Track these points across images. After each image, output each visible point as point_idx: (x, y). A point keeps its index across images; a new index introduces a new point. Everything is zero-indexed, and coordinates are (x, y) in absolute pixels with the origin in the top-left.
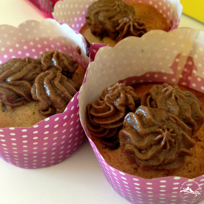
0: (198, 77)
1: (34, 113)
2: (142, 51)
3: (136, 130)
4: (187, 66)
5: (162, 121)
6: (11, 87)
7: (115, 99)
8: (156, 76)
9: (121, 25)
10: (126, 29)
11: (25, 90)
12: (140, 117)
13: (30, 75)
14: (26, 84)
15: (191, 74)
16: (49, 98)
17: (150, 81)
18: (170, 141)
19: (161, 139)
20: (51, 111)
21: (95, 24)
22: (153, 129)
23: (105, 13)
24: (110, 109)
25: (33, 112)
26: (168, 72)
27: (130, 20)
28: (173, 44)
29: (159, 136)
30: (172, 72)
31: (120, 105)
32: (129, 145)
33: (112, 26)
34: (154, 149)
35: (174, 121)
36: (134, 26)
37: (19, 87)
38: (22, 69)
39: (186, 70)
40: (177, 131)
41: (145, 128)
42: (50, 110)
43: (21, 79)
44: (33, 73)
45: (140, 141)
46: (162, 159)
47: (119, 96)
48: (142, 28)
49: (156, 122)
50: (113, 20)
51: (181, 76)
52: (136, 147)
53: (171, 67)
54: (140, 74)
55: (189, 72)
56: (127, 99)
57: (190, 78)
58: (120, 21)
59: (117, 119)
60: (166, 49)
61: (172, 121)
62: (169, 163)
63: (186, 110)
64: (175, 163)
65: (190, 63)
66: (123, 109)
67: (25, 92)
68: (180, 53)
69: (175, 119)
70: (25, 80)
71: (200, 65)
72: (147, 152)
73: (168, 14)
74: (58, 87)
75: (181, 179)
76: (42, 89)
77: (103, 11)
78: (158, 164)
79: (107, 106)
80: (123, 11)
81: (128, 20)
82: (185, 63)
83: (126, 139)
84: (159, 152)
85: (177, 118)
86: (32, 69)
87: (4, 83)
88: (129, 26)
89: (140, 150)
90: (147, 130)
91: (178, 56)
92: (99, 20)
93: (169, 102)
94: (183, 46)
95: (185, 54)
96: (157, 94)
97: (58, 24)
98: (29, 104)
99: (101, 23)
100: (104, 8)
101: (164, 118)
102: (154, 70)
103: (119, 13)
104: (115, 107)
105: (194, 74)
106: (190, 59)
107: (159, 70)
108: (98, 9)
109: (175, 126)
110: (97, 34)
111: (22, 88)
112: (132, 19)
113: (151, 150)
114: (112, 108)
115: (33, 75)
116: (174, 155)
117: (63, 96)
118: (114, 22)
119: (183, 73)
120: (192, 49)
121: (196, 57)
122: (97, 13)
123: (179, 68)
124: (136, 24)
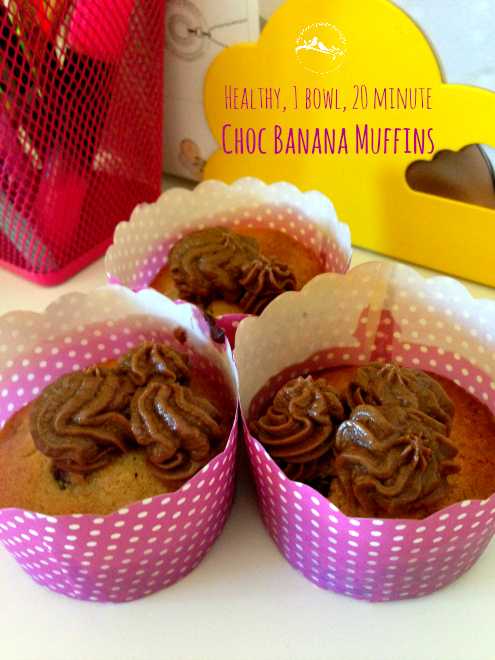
0: (404, 343)
1: (136, 475)
2: (305, 315)
3: (367, 449)
4: (382, 328)
5: (402, 423)
6: (89, 431)
7: (309, 406)
8: (330, 356)
9: (249, 275)
10: (261, 280)
11: (115, 430)
12: (366, 424)
13: (119, 399)
14: (117, 419)
15: (390, 340)
16: (175, 434)
17: (321, 368)
18: (425, 453)
19: (412, 452)
20: (183, 459)
21: (196, 281)
22: (393, 439)
23: (213, 258)
24: (302, 425)
25: (134, 472)
26: (350, 345)
27: (265, 263)
28: (355, 293)
29: (408, 449)
30: (357, 344)
31: (322, 414)
32: (362, 477)
33: (230, 280)
34: (405, 472)
35: (419, 419)
36: (274, 272)
37: (103, 427)
38: (100, 391)
39: (381, 335)
40: (428, 434)
41: (381, 440)
42: (180, 457)
43: (103, 411)
44: (123, 393)
45: (378, 464)
46: (420, 488)
47: (313, 400)
48: (287, 273)
49: (394, 427)
50: (228, 267)
51: (373, 348)
52: (376, 477)
53: (354, 335)
54: (302, 360)
55: (387, 338)
56: (327, 400)
57: (390, 348)
58: (244, 268)
59: (321, 440)
60: (343, 305)
61: (416, 420)
62: (430, 493)
63: (428, 398)
64: (439, 490)
65: (387, 321)
66: (326, 419)
67: (116, 434)
68: (366, 306)
69: (419, 416)
70: (112, 411)
71: (404, 322)
72: (395, 480)
73: (313, 241)
74: (186, 409)
75: (472, 503)
76: (157, 421)
77: (208, 253)
78: (415, 497)
79: (295, 421)
80: (241, 247)
81: (261, 264)
82: (378, 322)
83: (350, 470)
84: (412, 477)
85: (421, 413)
86: (119, 386)
87: (70, 426)
88: (267, 274)
89: (383, 481)
90: (384, 444)
91: (366, 313)
92: (201, 272)
93: (396, 391)
94: (370, 294)
95: (376, 308)
96: (371, 381)
97: (128, 292)
98: (120, 460)
99: (207, 276)
100: (206, 249)
101: (402, 418)
102: (326, 345)
103: (235, 253)
104: (312, 419)
105: (397, 339)
106: (386, 314)
107: (334, 344)
108: (195, 252)
109: (421, 426)
110: (198, 299)
111: (108, 429)
112: (268, 261)
113: (400, 477)
114: (308, 422)
115: (124, 397)
116: (435, 475)
117: (199, 424)
118: (231, 271)
119: (377, 341)
120: (387, 296)
121: (395, 309)
122: (196, 259)
123: (369, 334)
124: (277, 269)
